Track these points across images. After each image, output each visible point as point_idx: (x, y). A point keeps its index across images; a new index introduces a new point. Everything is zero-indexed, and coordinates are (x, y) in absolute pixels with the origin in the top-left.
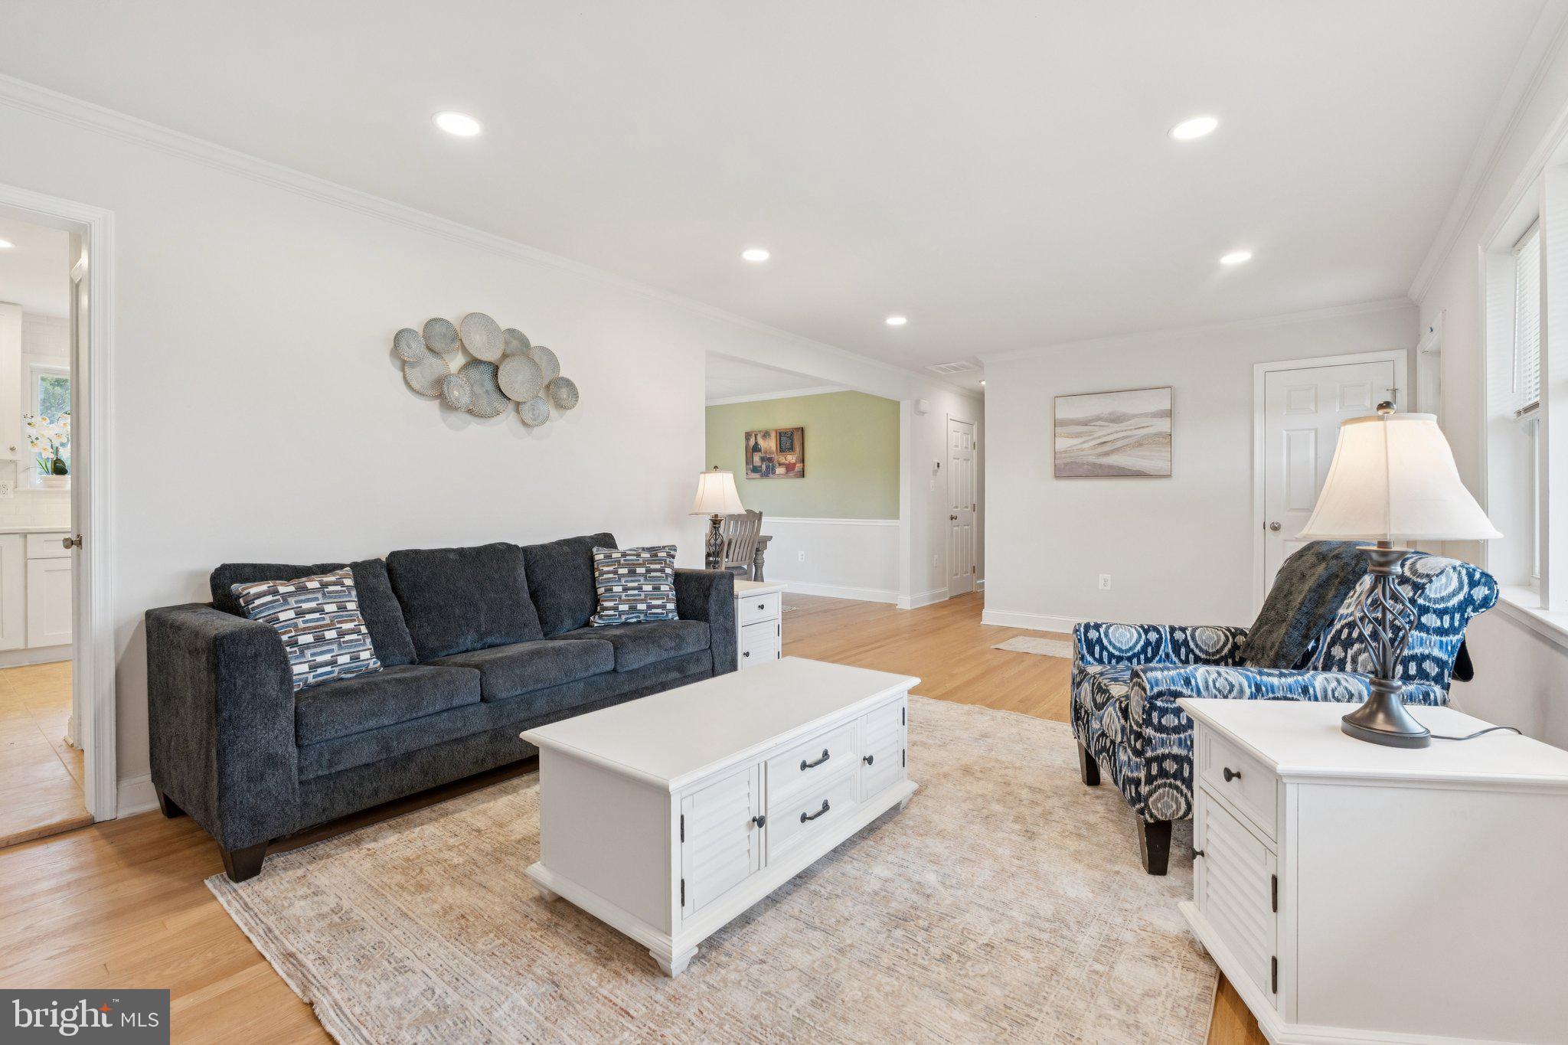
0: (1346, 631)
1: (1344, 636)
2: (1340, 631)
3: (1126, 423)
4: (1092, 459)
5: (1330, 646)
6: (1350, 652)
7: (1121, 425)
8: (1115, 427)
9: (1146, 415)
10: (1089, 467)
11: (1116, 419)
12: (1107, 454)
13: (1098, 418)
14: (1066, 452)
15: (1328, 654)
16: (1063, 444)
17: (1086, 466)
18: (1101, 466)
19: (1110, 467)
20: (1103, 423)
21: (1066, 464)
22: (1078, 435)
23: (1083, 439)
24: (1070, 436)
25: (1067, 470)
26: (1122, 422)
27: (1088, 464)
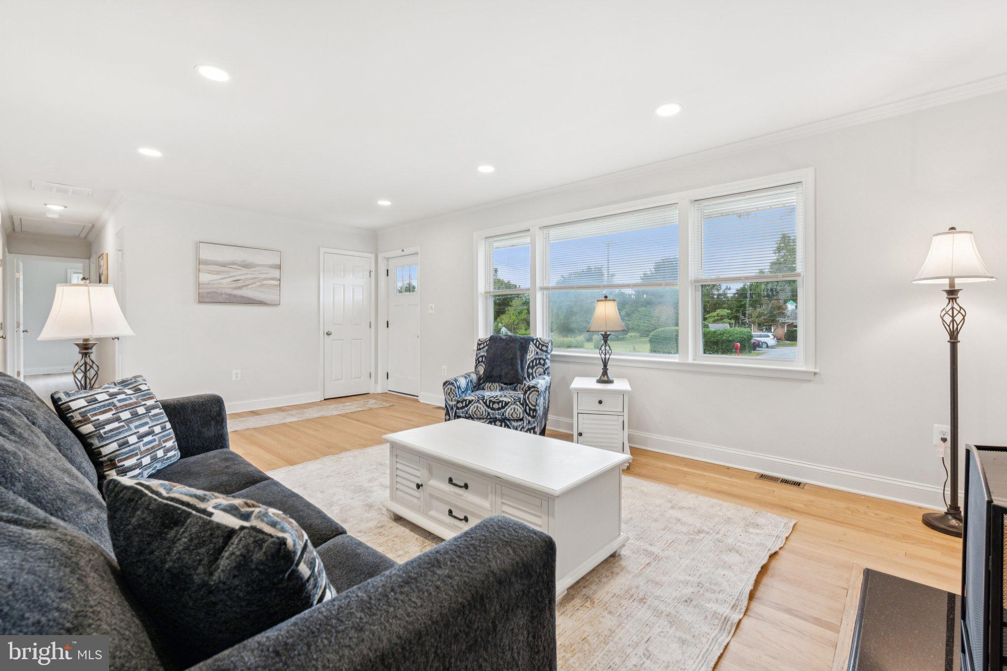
0: (531, 364)
1: (531, 365)
2: (529, 364)
3: (252, 269)
4: (229, 291)
5: (528, 369)
6: (534, 370)
7: (250, 270)
8: (245, 271)
9: (266, 266)
10: (227, 297)
11: (246, 266)
12: (240, 288)
13: (234, 263)
14: (208, 284)
15: (528, 372)
16: (205, 278)
17: (224, 296)
18: (235, 296)
19: (242, 297)
20: (236, 267)
21: (208, 293)
22: (218, 273)
23: (222, 276)
24: (211, 272)
25: (208, 297)
26: (250, 268)
27: (225, 294)
